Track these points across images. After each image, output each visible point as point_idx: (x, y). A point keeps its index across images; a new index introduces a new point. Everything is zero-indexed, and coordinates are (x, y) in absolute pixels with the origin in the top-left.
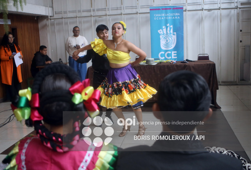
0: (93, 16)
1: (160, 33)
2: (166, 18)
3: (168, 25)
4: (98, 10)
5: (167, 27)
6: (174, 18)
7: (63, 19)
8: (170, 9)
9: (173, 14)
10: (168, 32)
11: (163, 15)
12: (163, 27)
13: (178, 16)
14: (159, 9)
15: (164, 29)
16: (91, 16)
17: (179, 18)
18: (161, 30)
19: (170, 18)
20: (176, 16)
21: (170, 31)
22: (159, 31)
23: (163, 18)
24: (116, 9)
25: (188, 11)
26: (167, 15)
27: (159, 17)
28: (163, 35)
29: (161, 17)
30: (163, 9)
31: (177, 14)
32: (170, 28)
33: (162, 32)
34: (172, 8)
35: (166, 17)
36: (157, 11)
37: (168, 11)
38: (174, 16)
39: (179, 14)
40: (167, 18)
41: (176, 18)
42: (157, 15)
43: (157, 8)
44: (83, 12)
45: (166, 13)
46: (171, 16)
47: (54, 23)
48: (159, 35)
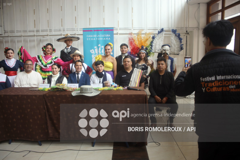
0: (36, 36)
1: (92, 53)
2: (97, 39)
3: (100, 45)
4: (42, 31)
5: (98, 47)
6: (105, 39)
7: (9, 37)
8: (101, 30)
9: (104, 36)
10: (99, 52)
11: (95, 36)
12: (95, 47)
13: (108, 37)
14: (91, 31)
15: (95, 49)
16: (34, 36)
17: (109, 39)
18: (93, 50)
19: (101, 39)
20: (107, 37)
21: (101, 51)
22: (91, 51)
23: (94, 39)
24: (59, 30)
25: (120, 34)
26: (99, 36)
27: (91, 38)
28: (95, 54)
29: (93, 38)
30: (95, 31)
31: (107, 36)
32: (102, 49)
33: (94, 52)
34: (103, 29)
35: (98, 37)
36: (89, 32)
37: (100, 32)
38: (105, 37)
39: (109, 36)
40: (99, 39)
41: (107, 39)
42: (89, 36)
43: (90, 29)
44: (29, 32)
45: (98, 34)
46: (101, 37)
47: (3, 41)
48: (91, 54)
